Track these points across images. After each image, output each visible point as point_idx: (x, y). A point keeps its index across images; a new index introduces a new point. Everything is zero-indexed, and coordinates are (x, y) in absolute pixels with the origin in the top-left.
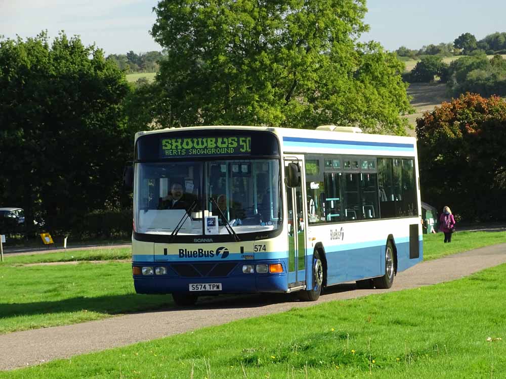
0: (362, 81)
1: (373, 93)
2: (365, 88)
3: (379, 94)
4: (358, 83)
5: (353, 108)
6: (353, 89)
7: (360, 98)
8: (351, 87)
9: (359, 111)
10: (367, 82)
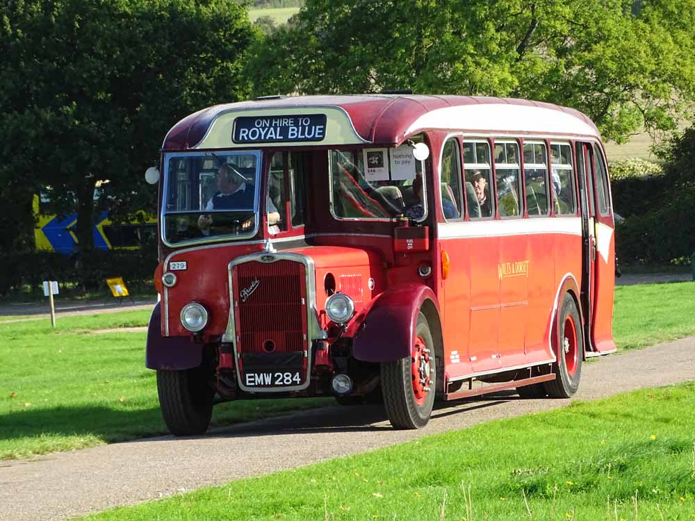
0: (647, 21)
1: (665, 41)
2: (651, 31)
3: (676, 42)
4: (641, 23)
5: (631, 65)
6: (632, 34)
7: (643, 48)
8: (628, 30)
9: (642, 70)
10: (655, 22)
